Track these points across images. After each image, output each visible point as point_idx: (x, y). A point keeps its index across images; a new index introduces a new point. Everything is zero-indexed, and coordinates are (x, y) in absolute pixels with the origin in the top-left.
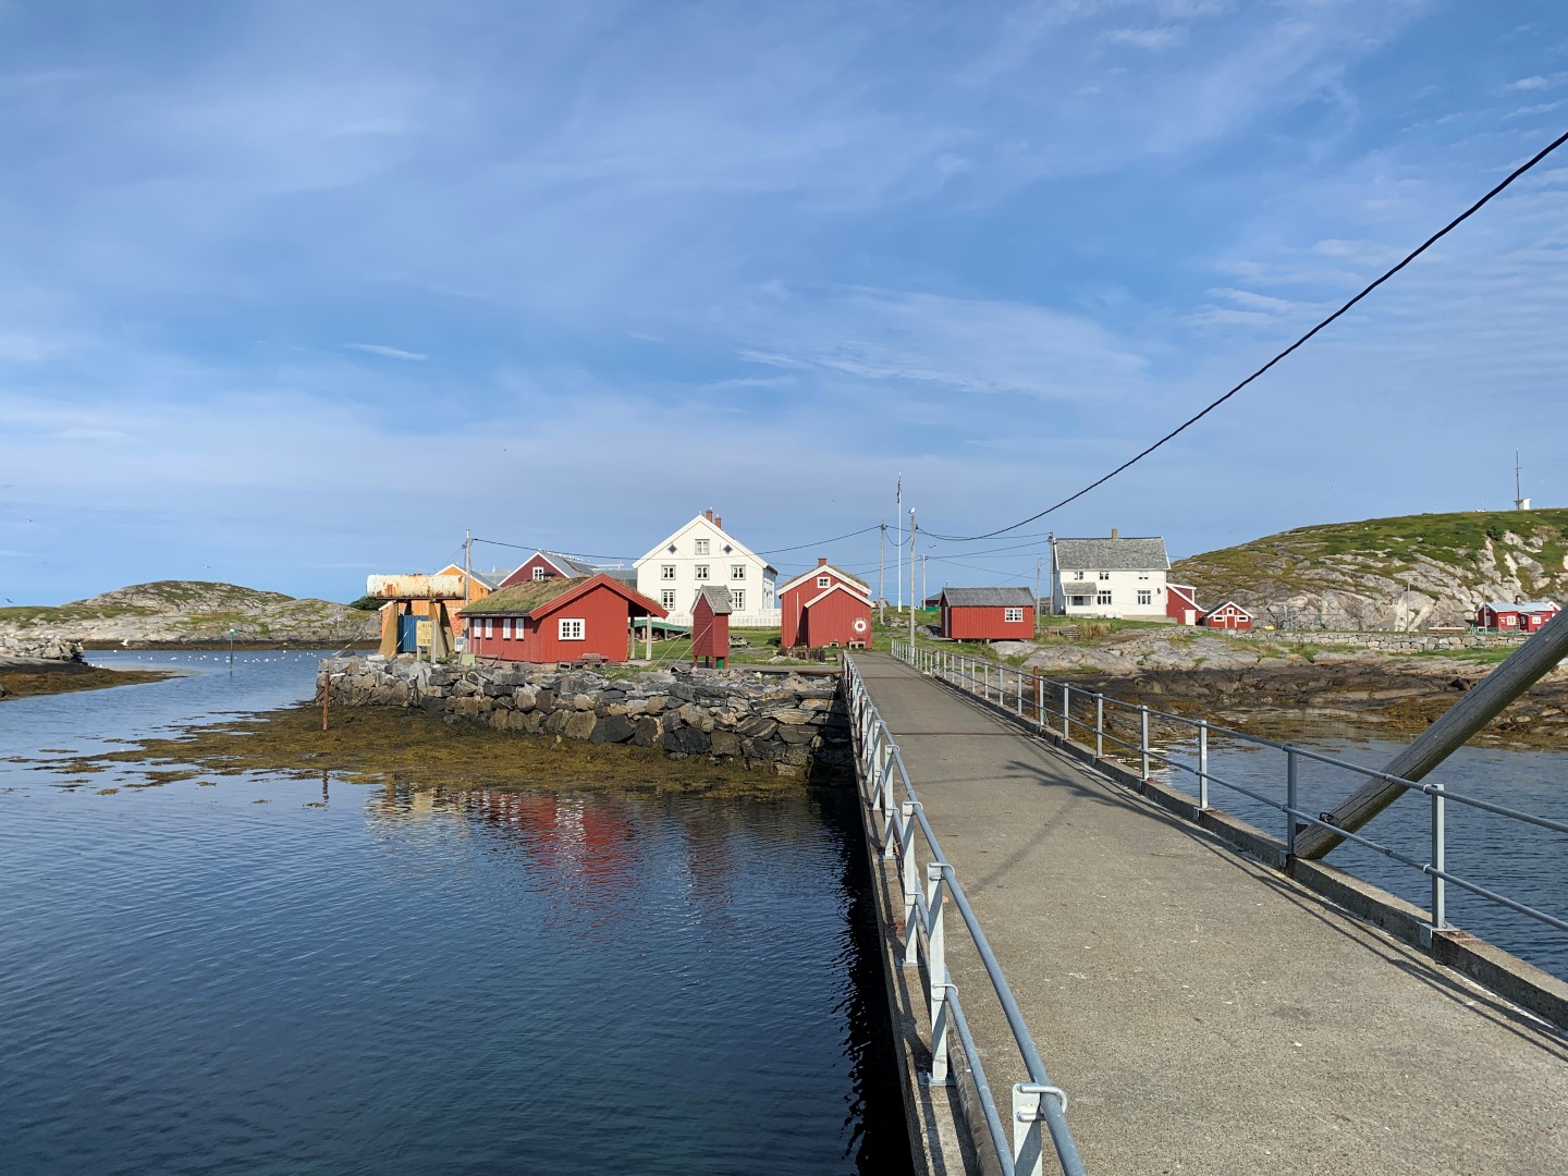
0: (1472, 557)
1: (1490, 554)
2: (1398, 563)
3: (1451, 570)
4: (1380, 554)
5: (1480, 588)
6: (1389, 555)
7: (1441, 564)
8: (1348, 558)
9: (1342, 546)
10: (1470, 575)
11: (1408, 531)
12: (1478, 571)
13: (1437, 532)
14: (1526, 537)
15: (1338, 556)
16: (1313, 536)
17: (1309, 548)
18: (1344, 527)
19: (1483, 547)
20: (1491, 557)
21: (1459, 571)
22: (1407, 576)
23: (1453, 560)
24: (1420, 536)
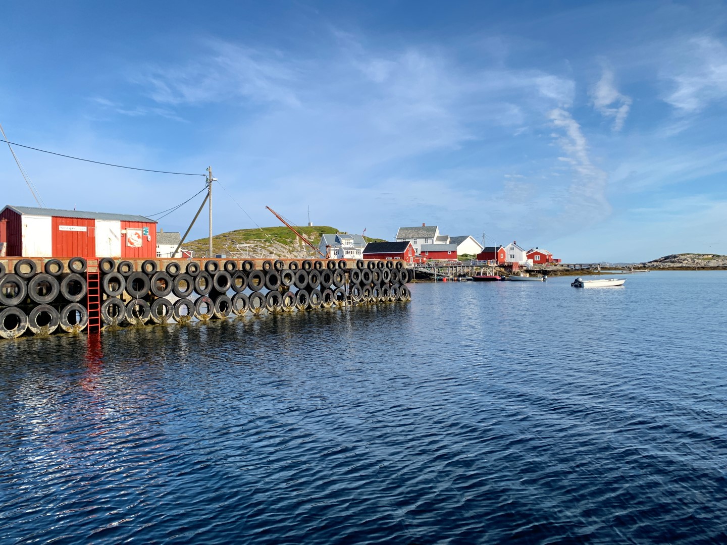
0: (292, 242)
1: (298, 241)
2: (268, 244)
3: (285, 247)
4: (263, 241)
5: (294, 253)
6: (265, 241)
7: (282, 244)
8: (252, 242)
9: (249, 237)
10: (291, 249)
11: (273, 232)
12: (294, 247)
13: (281, 233)
14: (309, 235)
15: (248, 241)
16: (240, 233)
17: (238, 238)
18: (251, 230)
19: (295, 239)
21: (287, 247)
22: (271, 249)
23: (285, 243)
24: (276, 234)
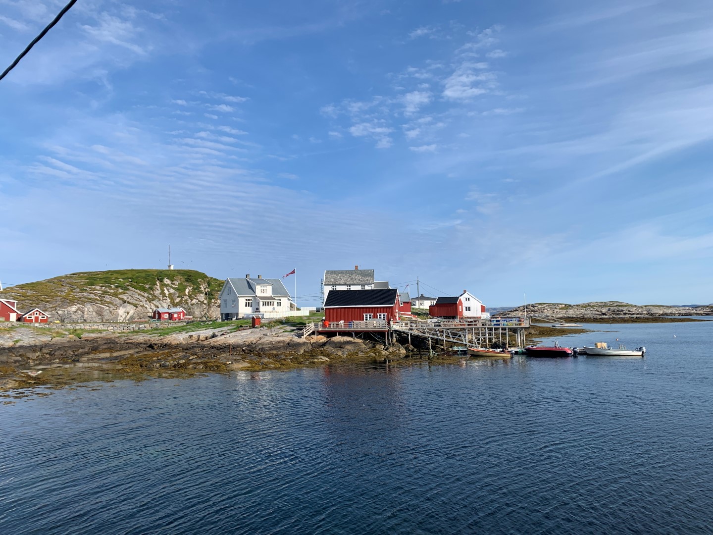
0: (151, 289)
1: (158, 287)
2: (120, 291)
3: (143, 294)
4: (113, 286)
5: (154, 302)
6: (117, 287)
7: (139, 292)
8: (98, 288)
9: (95, 282)
10: (151, 297)
11: (125, 276)
12: (153, 295)
13: (137, 277)
14: (172, 281)
15: (93, 287)
16: (81, 277)
17: (79, 282)
18: (97, 273)
19: (156, 284)
20: (159, 289)
21: (146, 295)
22: (125, 297)
23: (143, 289)
24: (130, 278)
